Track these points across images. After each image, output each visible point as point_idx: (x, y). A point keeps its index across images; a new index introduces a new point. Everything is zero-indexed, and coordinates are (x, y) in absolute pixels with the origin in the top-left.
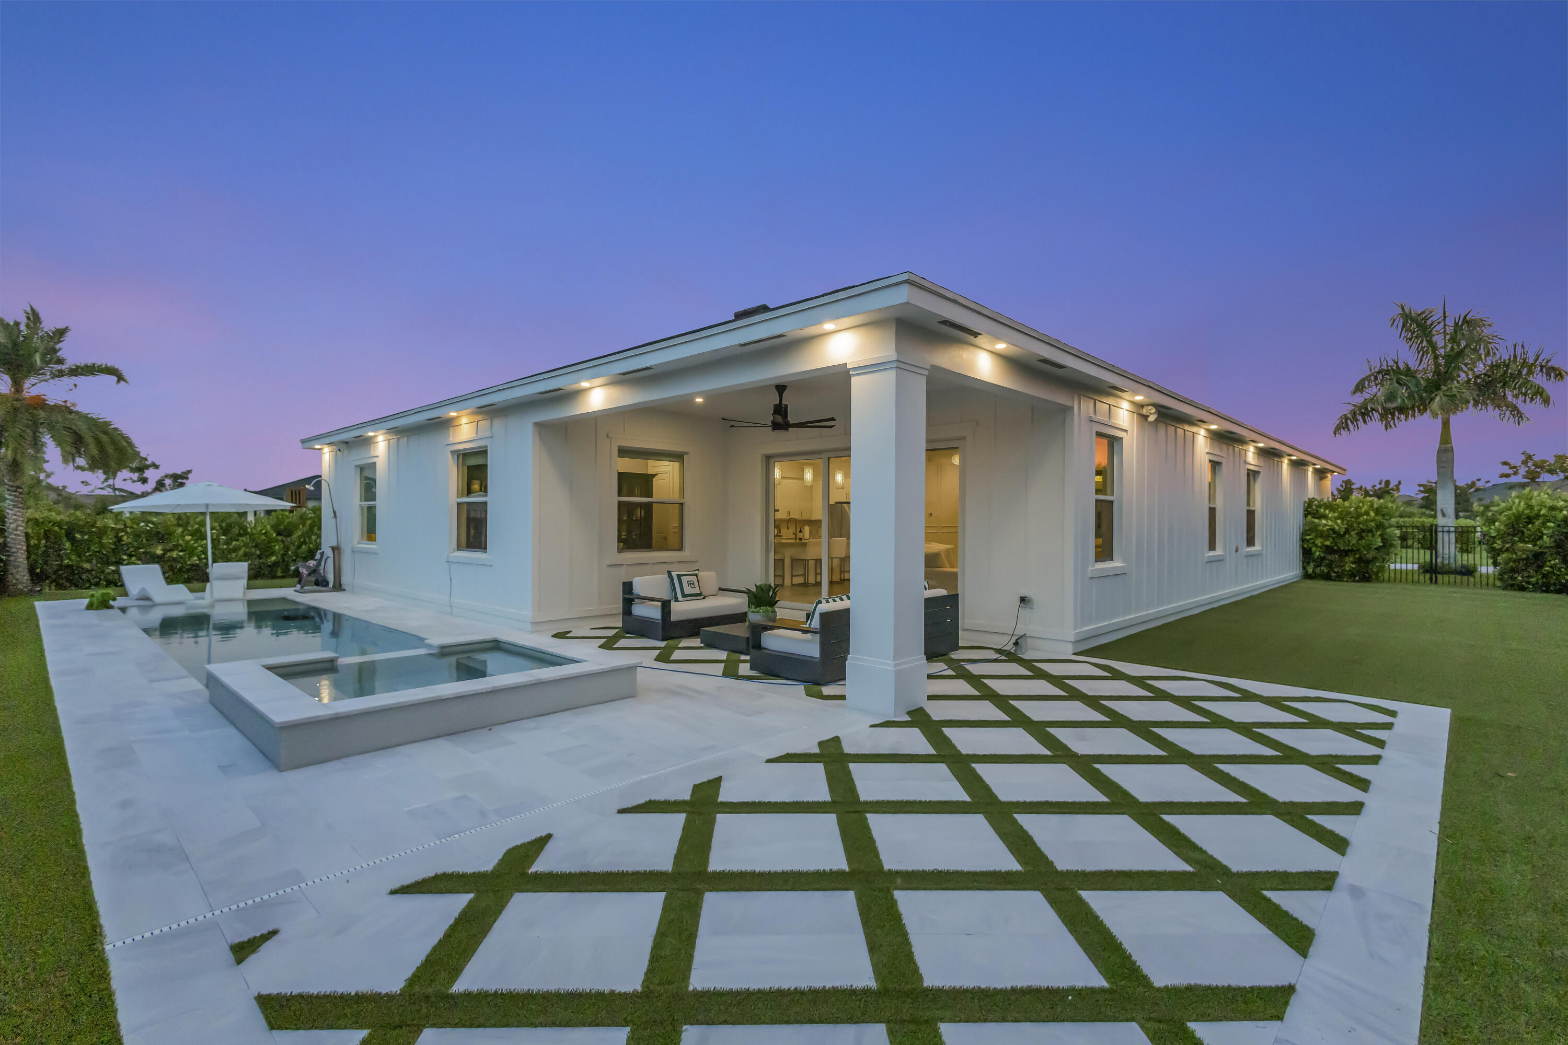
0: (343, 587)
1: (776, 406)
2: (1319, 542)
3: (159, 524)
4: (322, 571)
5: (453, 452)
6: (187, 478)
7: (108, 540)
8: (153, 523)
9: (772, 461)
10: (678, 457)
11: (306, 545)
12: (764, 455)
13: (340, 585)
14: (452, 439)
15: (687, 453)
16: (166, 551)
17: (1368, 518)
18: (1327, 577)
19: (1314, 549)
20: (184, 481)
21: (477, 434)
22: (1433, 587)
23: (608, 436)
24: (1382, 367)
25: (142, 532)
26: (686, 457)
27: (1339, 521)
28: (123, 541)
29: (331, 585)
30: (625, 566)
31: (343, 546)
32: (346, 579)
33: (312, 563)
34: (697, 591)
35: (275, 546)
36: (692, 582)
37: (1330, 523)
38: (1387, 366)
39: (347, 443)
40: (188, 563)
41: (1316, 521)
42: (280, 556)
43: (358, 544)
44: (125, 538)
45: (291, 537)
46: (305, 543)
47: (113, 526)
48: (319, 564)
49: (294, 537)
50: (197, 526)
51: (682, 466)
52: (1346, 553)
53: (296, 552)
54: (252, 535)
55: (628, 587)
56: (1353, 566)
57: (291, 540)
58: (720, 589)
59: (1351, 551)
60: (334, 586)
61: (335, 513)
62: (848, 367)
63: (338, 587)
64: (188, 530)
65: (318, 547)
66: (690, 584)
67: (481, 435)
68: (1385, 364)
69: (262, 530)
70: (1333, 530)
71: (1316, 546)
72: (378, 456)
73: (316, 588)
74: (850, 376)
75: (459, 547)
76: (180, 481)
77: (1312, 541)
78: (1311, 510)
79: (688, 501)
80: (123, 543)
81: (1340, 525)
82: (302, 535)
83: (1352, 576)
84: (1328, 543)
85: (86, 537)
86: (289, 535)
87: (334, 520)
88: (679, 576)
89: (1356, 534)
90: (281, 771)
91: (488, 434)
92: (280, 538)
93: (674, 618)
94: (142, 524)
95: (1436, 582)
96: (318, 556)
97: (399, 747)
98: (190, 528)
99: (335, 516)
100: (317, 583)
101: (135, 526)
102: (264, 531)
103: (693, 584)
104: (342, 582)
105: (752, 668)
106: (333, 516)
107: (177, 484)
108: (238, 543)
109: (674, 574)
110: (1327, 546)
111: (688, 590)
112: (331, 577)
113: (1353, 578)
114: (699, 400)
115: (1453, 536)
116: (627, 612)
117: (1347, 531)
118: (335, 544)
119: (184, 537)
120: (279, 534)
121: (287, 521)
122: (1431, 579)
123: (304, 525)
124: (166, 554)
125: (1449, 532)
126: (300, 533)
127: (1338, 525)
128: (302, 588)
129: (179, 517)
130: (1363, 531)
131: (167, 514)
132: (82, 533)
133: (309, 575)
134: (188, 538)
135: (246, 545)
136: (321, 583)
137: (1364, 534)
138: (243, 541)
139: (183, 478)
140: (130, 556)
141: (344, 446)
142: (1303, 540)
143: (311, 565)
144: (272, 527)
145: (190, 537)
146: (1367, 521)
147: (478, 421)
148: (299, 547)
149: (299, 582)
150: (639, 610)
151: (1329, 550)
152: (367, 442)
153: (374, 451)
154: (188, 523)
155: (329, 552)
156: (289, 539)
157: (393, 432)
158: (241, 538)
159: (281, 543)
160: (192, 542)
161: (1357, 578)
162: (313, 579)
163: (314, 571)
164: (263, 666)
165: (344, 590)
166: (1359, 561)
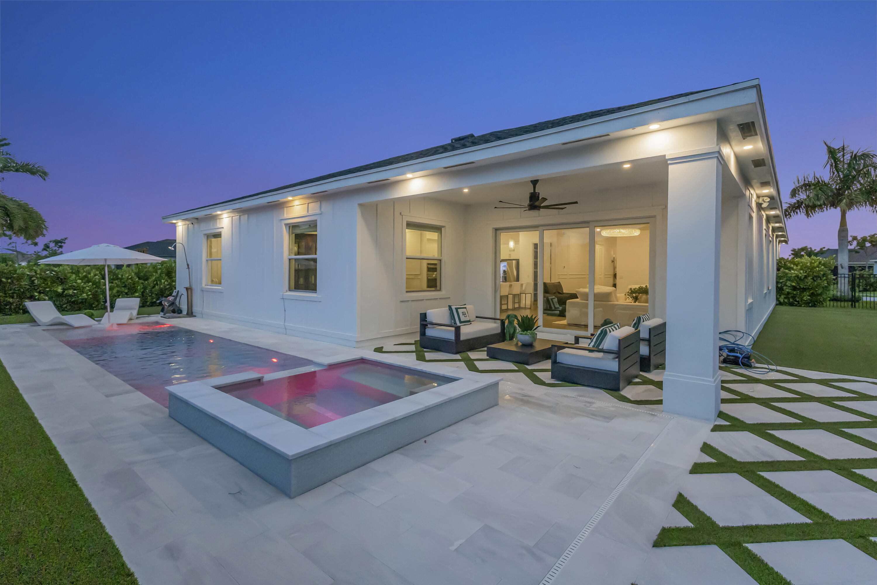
0: (194, 314)
1: (531, 194)
2: (788, 283)
3: (60, 272)
4: (177, 304)
5: (286, 225)
6: (65, 243)
7: (25, 283)
8: (55, 271)
9: (498, 232)
10: (437, 229)
11: (158, 285)
12: (494, 228)
13: (192, 313)
14: (286, 216)
15: (443, 227)
16: (64, 290)
17: (820, 269)
18: (791, 305)
19: (785, 288)
20: (63, 244)
21: (308, 212)
22: (853, 310)
23: (401, 213)
24: (805, 182)
25: (48, 277)
26: (443, 229)
27: (802, 271)
28: (34, 283)
29: (185, 312)
30: (410, 301)
31: (193, 287)
32: (195, 309)
33: (171, 298)
34: (467, 319)
35: (138, 287)
36: (465, 313)
37: (796, 272)
38: (808, 181)
39: (197, 219)
40: (80, 298)
41: (787, 271)
42: (140, 293)
43: (205, 286)
44: (36, 281)
45: (148, 281)
46: (157, 284)
47: (28, 273)
48: (175, 299)
49: (150, 280)
50: (85, 274)
51: (440, 236)
52: (804, 290)
53: (151, 291)
54: (121, 279)
55: (424, 316)
56: (809, 298)
57: (148, 282)
58: (477, 317)
59: (808, 288)
60: (188, 314)
61: (188, 265)
62: (667, 158)
63: (190, 314)
64: (79, 276)
65: (172, 287)
66: (464, 314)
67: (310, 212)
68: (807, 180)
69: (129, 276)
70: (797, 276)
71: (787, 286)
72: (223, 228)
73: (172, 314)
74: (668, 165)
75: (290, 290)
76: (60, 244)
77: (784, 283)
78: (781, 265)
79: (444, 258)
80: (34, 284)
81: (802, 274)
82: (155, 280)
83: (807, 304)
84: (794, 284)
85: (9, 281)
86: (147, 279)
87: (188, 269)
88: (457, 309)
89: (811, 279)
90: (291, 497)
91: (318, 211)
92: (141, 281)
93: (462, 338)
94: (48, 272)
95: (855, 307)
96: (174, 294)
97: (369, 464)
98: (80, 275)
99: (188, 268)
100: (174, 312)
101: (43, 274)
102: (130, 277)
103: (465, 314)
104: (193, 311)
105: (553, 377)
106: (187, 267)
107: (58, 246)
108: (112, 284)
109: (453, 308)
110: (794, 286)
111: (463, 319)
112: (184, 307)
113: (808, 305)
114: (466, 190)
115: (847, 279)
116: (423, 333)
117: (806, 277)
118: (188, 286)
119: (77, 281)
120: (139, 278)
121: (145, 270)
122: (852, 305)
123: (156, 272)
124: (64, 292)
125: (845, 277)
126: (154, 278)
127: (801, 273)
128: (164, 314)
129: (72, 267)
130: (816, 276)
131: (65, 265)
132: (7, 278)
133: (169, 306)
134: (79, 281)
135: (118, 286)
136: (177, 311)
137: (815, 279)
138: (116, 283)
139: (61, 242)
140: (40, 293)
141: (196, 221)
142: (777, 283)
143: (170, 299)
144: (136, 274)
145: (81, 281)
146: (819, 271)
147: (308, 203)
148: (154, 287)
149: (162, 311)
150: (430, 332)
151: (794, 288)
152: (214, 218)
153: (219, 223)
154: (78, 272)
155: (184, 292)
156: (146, 282)
157: (236, 212)
158: (114, 282)
159: (141, 285)
160: (83, 284)
161: (810, 305)
162: (171, 308)
163: (173, 304)
164: (213, 387)
165: (195, 316)
166: (812, 295)
